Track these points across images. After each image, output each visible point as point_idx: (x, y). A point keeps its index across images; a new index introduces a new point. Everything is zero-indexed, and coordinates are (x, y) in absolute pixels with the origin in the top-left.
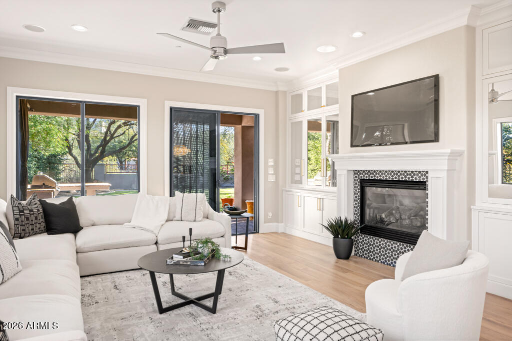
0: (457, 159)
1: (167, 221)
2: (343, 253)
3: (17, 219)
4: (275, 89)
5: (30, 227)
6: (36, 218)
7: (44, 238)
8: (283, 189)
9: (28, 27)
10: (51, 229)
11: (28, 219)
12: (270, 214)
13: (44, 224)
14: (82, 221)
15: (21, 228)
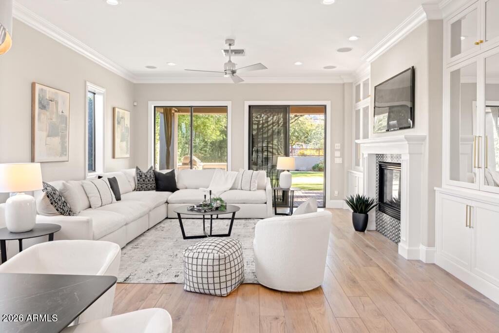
0: (422, 144)
1: (230, 189)
2: (361, 227)
3: (139, 180)
4: (341, 82)
5: (145, 186)
6: (149, 181)
7: (154, 192)
8: (349, 170)
9: (148, 67)
10: (158, 188)
11: (144, 181)
12: (336, 193)
13: (154, 185)
14: (179, 185)
15: (140, 185)
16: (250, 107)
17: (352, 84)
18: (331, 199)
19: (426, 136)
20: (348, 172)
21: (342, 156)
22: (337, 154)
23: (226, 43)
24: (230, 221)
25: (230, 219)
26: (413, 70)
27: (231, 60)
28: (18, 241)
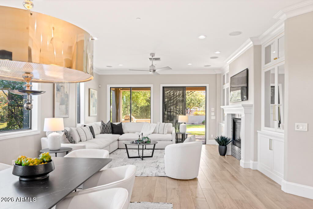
0: (251, 109)
1: (153, 133)
2: (223, 153)
3: (103, 128)
5: (107, 131)
6: (108, 128)
7: (111, 135)
8: (219, 123)
9: (108, 66)
10: (113, 133)
11: (106, 128)
12: (212, 136)
13: (111, 131)
14: (124, 131)
15: (104, 131)
16: (163, 87)
17: (220, 74)
18: (209, 139)
19: (253, 105)
20: (219, 124)
21: (216, 115)
22: (213, 114)
23: (150, 55)
24: (152, 150)
25: (152, 149)
26: (247, 70)
27: (153, 64)
28: (55, 154)
